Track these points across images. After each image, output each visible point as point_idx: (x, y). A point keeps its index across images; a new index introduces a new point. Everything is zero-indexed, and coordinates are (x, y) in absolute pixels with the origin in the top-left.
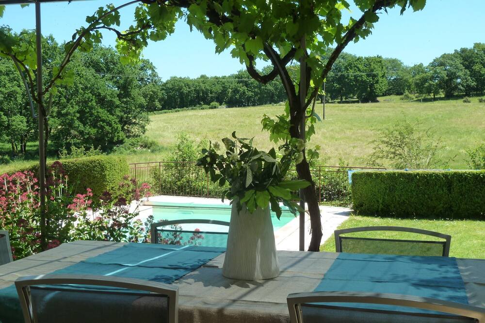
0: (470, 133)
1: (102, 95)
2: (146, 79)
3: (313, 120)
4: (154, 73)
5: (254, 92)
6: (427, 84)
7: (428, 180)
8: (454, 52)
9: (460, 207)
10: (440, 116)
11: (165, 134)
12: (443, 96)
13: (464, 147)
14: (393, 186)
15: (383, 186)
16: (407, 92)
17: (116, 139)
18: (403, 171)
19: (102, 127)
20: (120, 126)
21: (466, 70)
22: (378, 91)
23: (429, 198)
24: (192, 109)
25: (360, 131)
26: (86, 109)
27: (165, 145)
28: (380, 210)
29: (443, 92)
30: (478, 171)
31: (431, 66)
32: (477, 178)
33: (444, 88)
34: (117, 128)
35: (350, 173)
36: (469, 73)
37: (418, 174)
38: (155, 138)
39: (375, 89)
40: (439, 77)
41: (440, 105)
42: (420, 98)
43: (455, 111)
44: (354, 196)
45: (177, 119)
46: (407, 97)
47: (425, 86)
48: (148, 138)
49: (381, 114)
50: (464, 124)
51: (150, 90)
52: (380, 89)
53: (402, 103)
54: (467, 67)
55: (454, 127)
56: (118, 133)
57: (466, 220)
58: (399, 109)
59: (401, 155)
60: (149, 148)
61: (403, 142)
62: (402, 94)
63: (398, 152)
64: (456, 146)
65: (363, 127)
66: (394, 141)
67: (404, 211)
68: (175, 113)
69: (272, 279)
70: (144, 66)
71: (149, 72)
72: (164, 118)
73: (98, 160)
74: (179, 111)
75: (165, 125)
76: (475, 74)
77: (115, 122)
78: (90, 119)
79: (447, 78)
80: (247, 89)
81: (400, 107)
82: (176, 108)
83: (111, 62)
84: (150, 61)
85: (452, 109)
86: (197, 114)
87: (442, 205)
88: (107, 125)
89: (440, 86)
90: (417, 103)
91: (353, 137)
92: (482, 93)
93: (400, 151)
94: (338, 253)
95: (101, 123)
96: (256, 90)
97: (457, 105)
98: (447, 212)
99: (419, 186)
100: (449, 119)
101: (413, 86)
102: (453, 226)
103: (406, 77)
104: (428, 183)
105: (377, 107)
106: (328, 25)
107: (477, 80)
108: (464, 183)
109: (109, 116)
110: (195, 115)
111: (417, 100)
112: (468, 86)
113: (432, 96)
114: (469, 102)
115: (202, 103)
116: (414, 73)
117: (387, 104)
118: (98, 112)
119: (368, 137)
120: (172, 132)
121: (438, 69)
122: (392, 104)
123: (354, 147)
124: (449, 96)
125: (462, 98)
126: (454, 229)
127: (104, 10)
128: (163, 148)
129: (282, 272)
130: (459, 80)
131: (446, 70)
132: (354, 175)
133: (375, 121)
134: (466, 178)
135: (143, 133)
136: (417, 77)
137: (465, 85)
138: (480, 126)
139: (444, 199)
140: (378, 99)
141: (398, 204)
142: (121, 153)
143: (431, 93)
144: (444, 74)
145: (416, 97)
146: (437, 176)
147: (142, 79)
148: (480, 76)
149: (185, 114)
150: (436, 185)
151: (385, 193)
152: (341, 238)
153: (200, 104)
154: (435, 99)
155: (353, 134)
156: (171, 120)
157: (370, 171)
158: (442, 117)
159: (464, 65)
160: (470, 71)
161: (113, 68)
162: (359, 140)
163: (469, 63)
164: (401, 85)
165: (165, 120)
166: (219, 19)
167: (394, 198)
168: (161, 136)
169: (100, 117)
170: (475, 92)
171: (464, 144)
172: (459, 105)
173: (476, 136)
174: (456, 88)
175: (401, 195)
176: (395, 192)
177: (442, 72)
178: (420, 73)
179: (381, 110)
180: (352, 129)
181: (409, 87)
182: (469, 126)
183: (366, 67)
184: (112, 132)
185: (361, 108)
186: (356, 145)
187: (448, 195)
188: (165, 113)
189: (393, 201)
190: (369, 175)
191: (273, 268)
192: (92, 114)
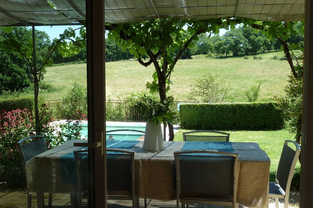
0: (248, 78)
1: (14, 55)
2: (43, 44)
3: (169, 83)
4: (49, 41)
5: (113, 52)
6: (222, 48)
7: (223, 109)
8: (238, 27)
9: (240, 123)
10: (230, 68)
11: (56, 80)
12: (232, 55)
13: (245, 87)
14: (203, 112)
15: (197, 112)
16: (210, 53)
17: (24, 83)
18: (208, 103)
19: (15, 76)
20: (26, 75)
21: (246, 39)
22: (192, 52)
23: (223, 119)
24: (73, 63)
25: (181, 77)
26: (4, 64)
27: (57, 87)
28: (196, 125)
29: (232, 52)
30: (250, 103)
31: (225, 36)
32: (249, 107)
33: (232, 50)
34: (25, 76)
35: (178, 105)
36: (247, 40)
37: (217, 105)
38: (49, 83)
39: (190, 51)
40: (229, 43)
41: (230, 60)
42: (218, 56)
43: (239, 64)
44: (181, 118)
45: (63, 70)
46: (210, 56)
47: (221, 49)
48: (45, 82)
49: (194, 66)
50: (244, 72)
51: (46, 51)
52: (193, 51)
53: (207, 60)
54: (246, 37)
55: (239, 75)
56: (26, 80)
57: (243, 130)
58: (205, 63)
59: (207, 94)
60: (46, 89)
61: (208, 86)
62: (206, 53)
63: (205, 92)
64: (239, 86)
65: (183, 75)
66: (203, 85)
67: (209, 127)
68: (62, 66)
69: (163, 150)
70: (42, 36)
71: (45, 40)
72: (54, 69)
73: (27, 99)
74: (64, 65)
75: (55, 74)
76: (251, 41)
77: (23, 73)
78: (7, 71)
79: (234, 44)
80: (109, 51)
81: (206, 62)
82: (62, 63)
83: (20, 33)
84: (46, 33)
85: (237, 63)
86: (76, 66)
87: (230, 122)
88: (18, 75)
89: (230, 49)
90: (216, 59)
91: (177, 81)
92: (255, 53)
93: (206, 91)
94: (185, 142)
95: (14, 73)
96: (115, 51)
97: (240, 60)
98: (233, 127)
99: (217, 112)
100: (235, 70)
101: (213, 49)
102: (236, 134)
103: (209, 43)
104: (223, 110)
105: (191, 62)
106: (176, 41)
107: (252, 45)
108: (242, 110)
109: (19, 68)
110: (75, 67)
111: (216, 58)
112: (247, 49)
113: (225, 55)
114: (248, 59)
115: (79, 59)
116: (214, 40)
117: (197, 60)
118: (12, 66)
119: (186, 81)
120: (61, 79)
121: (229, 38)
122: (201, 60)
123: (178, 87)
124: (236, 55)
125: (244, 56)
126: (237, 135)
127: (67, 30)
128: (55, 89)
129: (166, 148)
130: (241, 45)
131: (233, 39)
132: (181, 106)
133: (190, 71)
134: (243, 107)
135: (42, 80)
136: (216, 43)
137: (245, 48)
138: (254, 74)
139: (232, 119)
140: (192, 57)
141: (206, 122)
142: (28, 93)
143: (224, 53)
144: (232, 41)
145: (216, 56)
146: (227, 106)
147: (40, 45)
148: (254, 43)
149: (68, 67)
150: (227, 111)
151: (198, 116)
152: (185, 136)
153: (78, 60)
154: (227, 57)
155: (177, 79)
156: (60, 70)
157: (190, 104)
158: (231, 68)
159: (244, 36)
160: (248, 39)
161: (21, 37)
162: (181, 83)
163: (248, 35)
164: (206, 48)
165: (55, 70)
166: (124, 36)
167: (204, 119)
168: (54, 81)
169: (13, 70)
170: (251, 53)
171: (244, 85)
172: (242, 60)
173: (252, 80)
174: (240, 50)
175: (207, 118)
176: (204, 115)
177: (231, 40)
178: (218, 41)
179: (194, 64)
180: (176, 76)
181: (211, 49)
182: (248, 74)
183: (184, 36)
184: (22, 79)
185: (181, 63)
186: (178, 86)
187: (234, 117)
188: (55, 66)
189: (203, 121)
190: (189, 106)
191: (163, 146)
192: (8, 68)
